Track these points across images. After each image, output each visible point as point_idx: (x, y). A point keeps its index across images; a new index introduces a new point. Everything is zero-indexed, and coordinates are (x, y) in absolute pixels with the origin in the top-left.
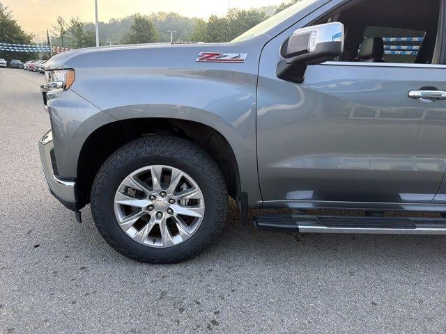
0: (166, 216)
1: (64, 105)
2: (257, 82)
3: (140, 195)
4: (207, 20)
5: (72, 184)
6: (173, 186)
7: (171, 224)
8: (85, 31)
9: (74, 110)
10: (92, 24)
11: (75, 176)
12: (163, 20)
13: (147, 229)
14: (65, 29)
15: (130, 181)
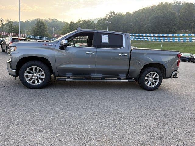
0: (36, 78)
1: (14, 54)
2: (55, 50)
3: (30, 73)
4: (69, 23)
5: (15, 70)
6: (37, 71)
7: (37, 80)
8: (13, 25)
9: (16, 55)
10: (17, 22)
11: (16, 68)
12: (50, 22)
13: (32, 81)
14: (4, 24)
15: (28, 70)
